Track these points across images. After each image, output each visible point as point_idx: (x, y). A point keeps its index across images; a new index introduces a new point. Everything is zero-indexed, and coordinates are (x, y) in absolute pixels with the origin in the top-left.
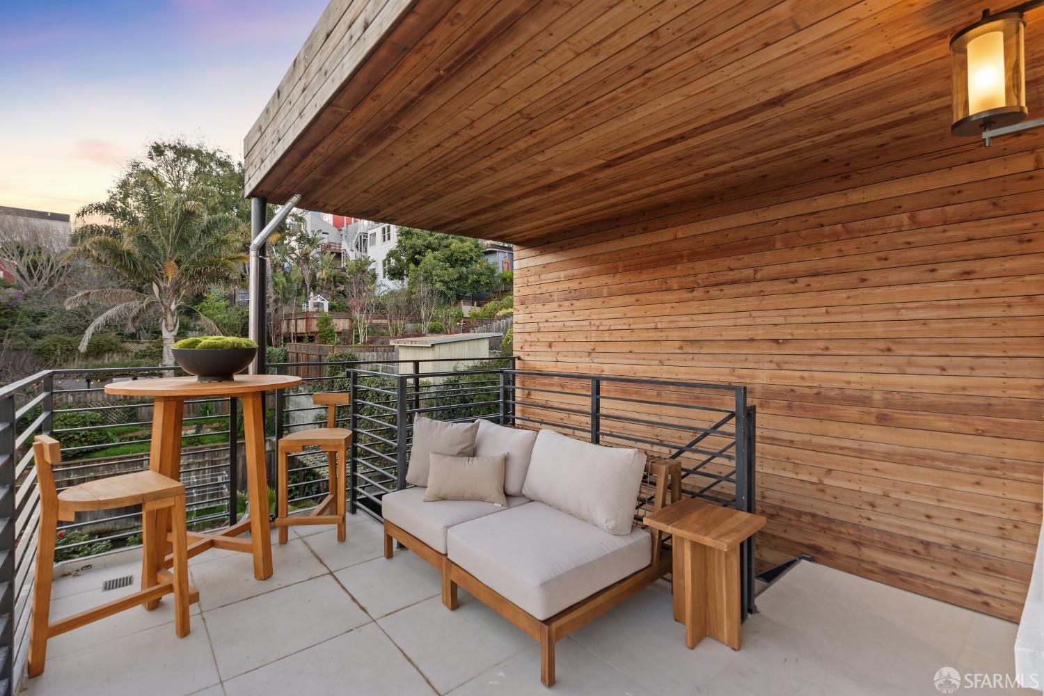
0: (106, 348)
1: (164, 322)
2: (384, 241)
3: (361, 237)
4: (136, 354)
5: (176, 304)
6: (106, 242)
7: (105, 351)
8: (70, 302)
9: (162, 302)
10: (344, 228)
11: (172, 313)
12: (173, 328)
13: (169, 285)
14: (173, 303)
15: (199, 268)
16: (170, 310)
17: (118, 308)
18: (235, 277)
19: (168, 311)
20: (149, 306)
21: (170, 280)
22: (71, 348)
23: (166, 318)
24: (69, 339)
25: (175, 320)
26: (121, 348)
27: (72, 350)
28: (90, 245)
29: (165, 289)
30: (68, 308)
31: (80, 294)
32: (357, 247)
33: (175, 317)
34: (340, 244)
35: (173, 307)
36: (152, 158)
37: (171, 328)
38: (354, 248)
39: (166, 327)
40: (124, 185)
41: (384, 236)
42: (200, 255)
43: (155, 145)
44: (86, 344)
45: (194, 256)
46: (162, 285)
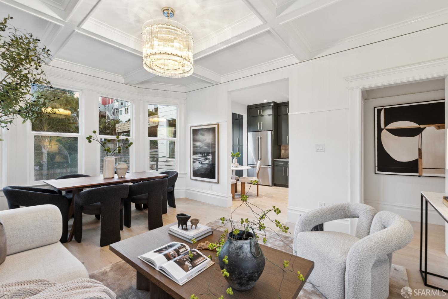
2: (126, 113)
3: (115, 110)
10: (107, 106)
32: (113, 114)
34: (106, 112)
38: (112, 114)
41: (126, 112)
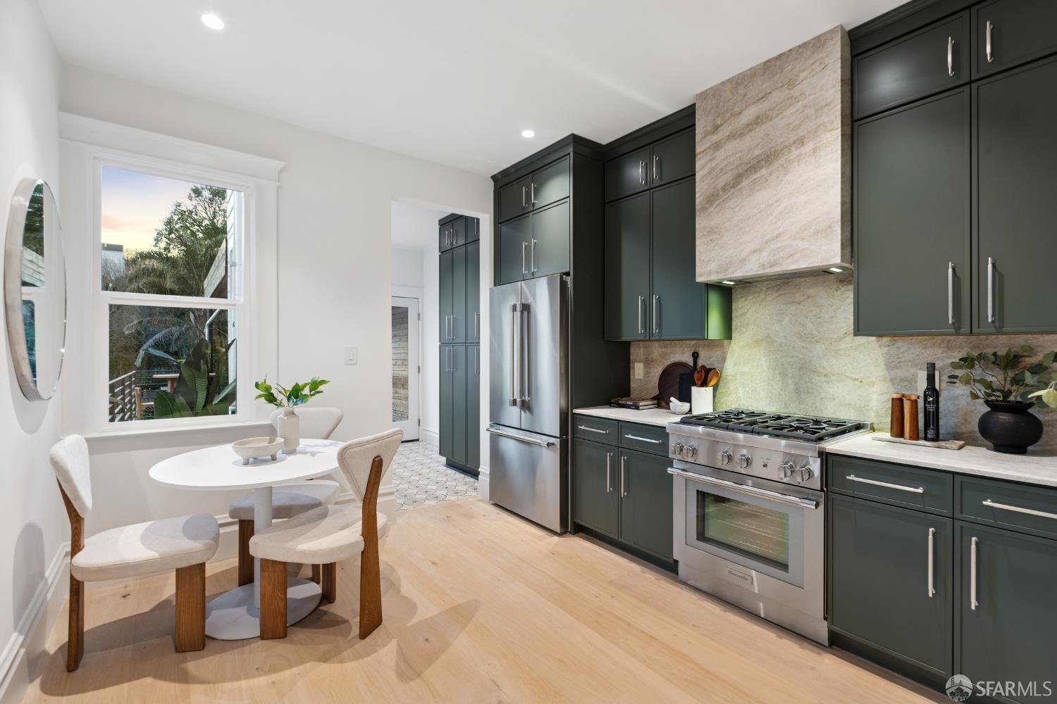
6: (154, 282)
8: (128, 328)
17: (163, 332)
20: (187, 329)
22: (127, 363)
24: (127, 356)
27: (129, 365)
28: (142, 285)
30: (127, 333)
36: (191, 200)
40: (169, 223)
43: (194, 188)
44: (140, 360)
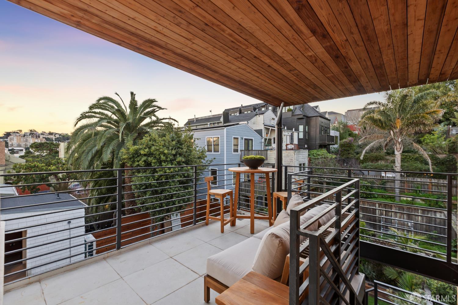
0: (379, 158)
1: (396, 147)
4: (391, 161)
5: (401, 139)
7: (379, 160)
9: (395, 139)
11: (399, 143)
12: (399, 150)
13: (398, 131)
14: (400, 139)
15: (410, 121)
16: (398, 142)
18: (429, 123)
19: (397, 142)
21: (398, 128)
23: (396, 146)
25: (401, 146)
26: (385, 158)
29: (396, 132)
31: (363, 138)
33: (401, 145)
35: (400, 140)
37: (398, 150)
39: (396, 149)
42: (411, 114)
45: (408, 116)
46: (395, 131)
